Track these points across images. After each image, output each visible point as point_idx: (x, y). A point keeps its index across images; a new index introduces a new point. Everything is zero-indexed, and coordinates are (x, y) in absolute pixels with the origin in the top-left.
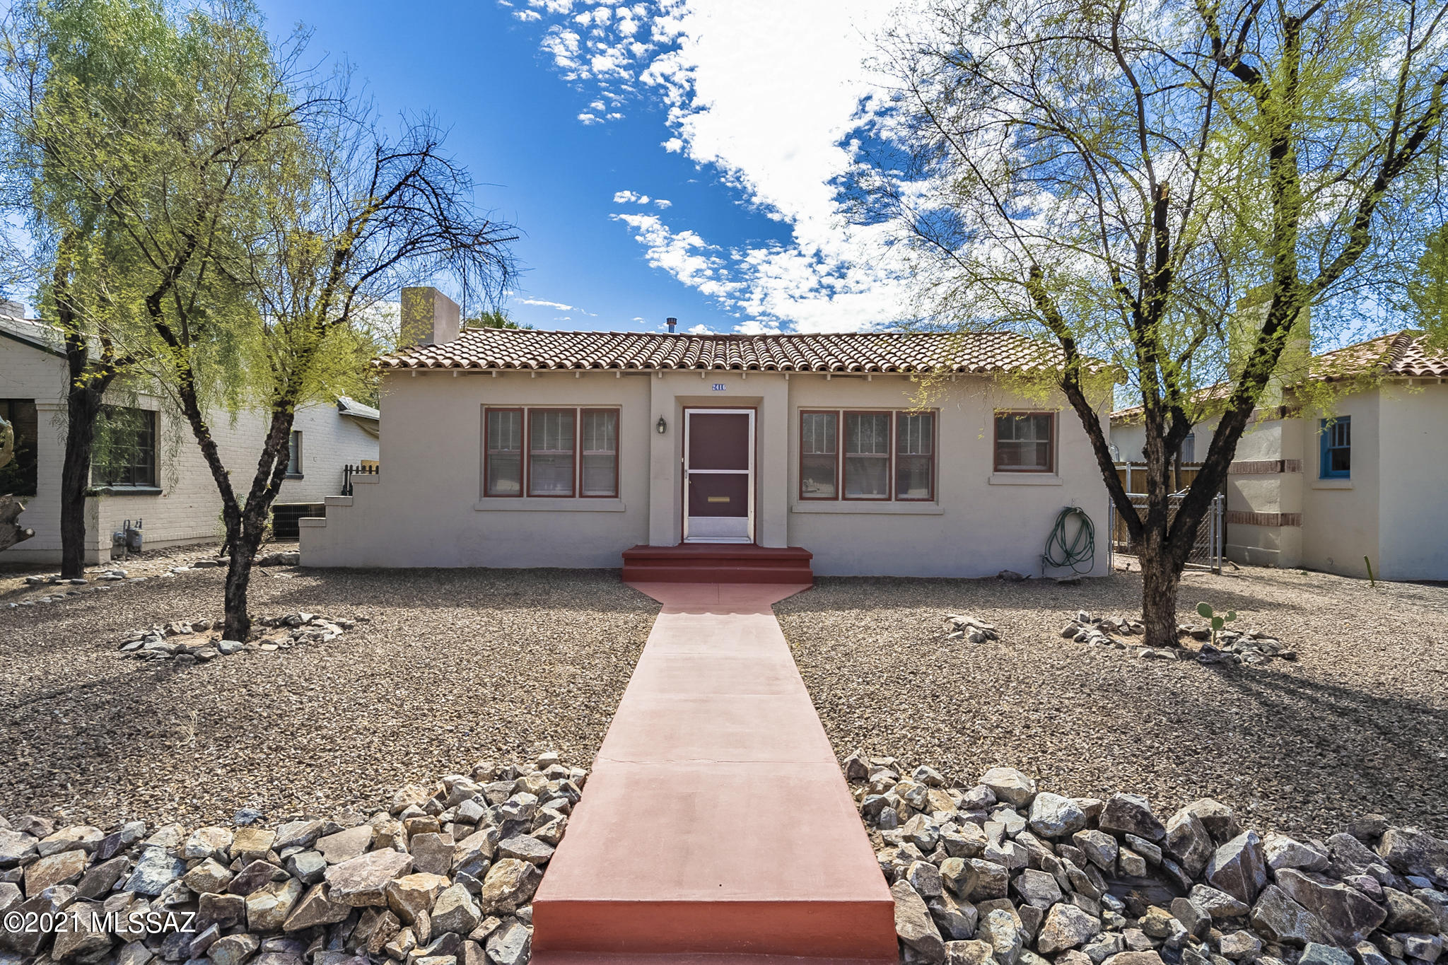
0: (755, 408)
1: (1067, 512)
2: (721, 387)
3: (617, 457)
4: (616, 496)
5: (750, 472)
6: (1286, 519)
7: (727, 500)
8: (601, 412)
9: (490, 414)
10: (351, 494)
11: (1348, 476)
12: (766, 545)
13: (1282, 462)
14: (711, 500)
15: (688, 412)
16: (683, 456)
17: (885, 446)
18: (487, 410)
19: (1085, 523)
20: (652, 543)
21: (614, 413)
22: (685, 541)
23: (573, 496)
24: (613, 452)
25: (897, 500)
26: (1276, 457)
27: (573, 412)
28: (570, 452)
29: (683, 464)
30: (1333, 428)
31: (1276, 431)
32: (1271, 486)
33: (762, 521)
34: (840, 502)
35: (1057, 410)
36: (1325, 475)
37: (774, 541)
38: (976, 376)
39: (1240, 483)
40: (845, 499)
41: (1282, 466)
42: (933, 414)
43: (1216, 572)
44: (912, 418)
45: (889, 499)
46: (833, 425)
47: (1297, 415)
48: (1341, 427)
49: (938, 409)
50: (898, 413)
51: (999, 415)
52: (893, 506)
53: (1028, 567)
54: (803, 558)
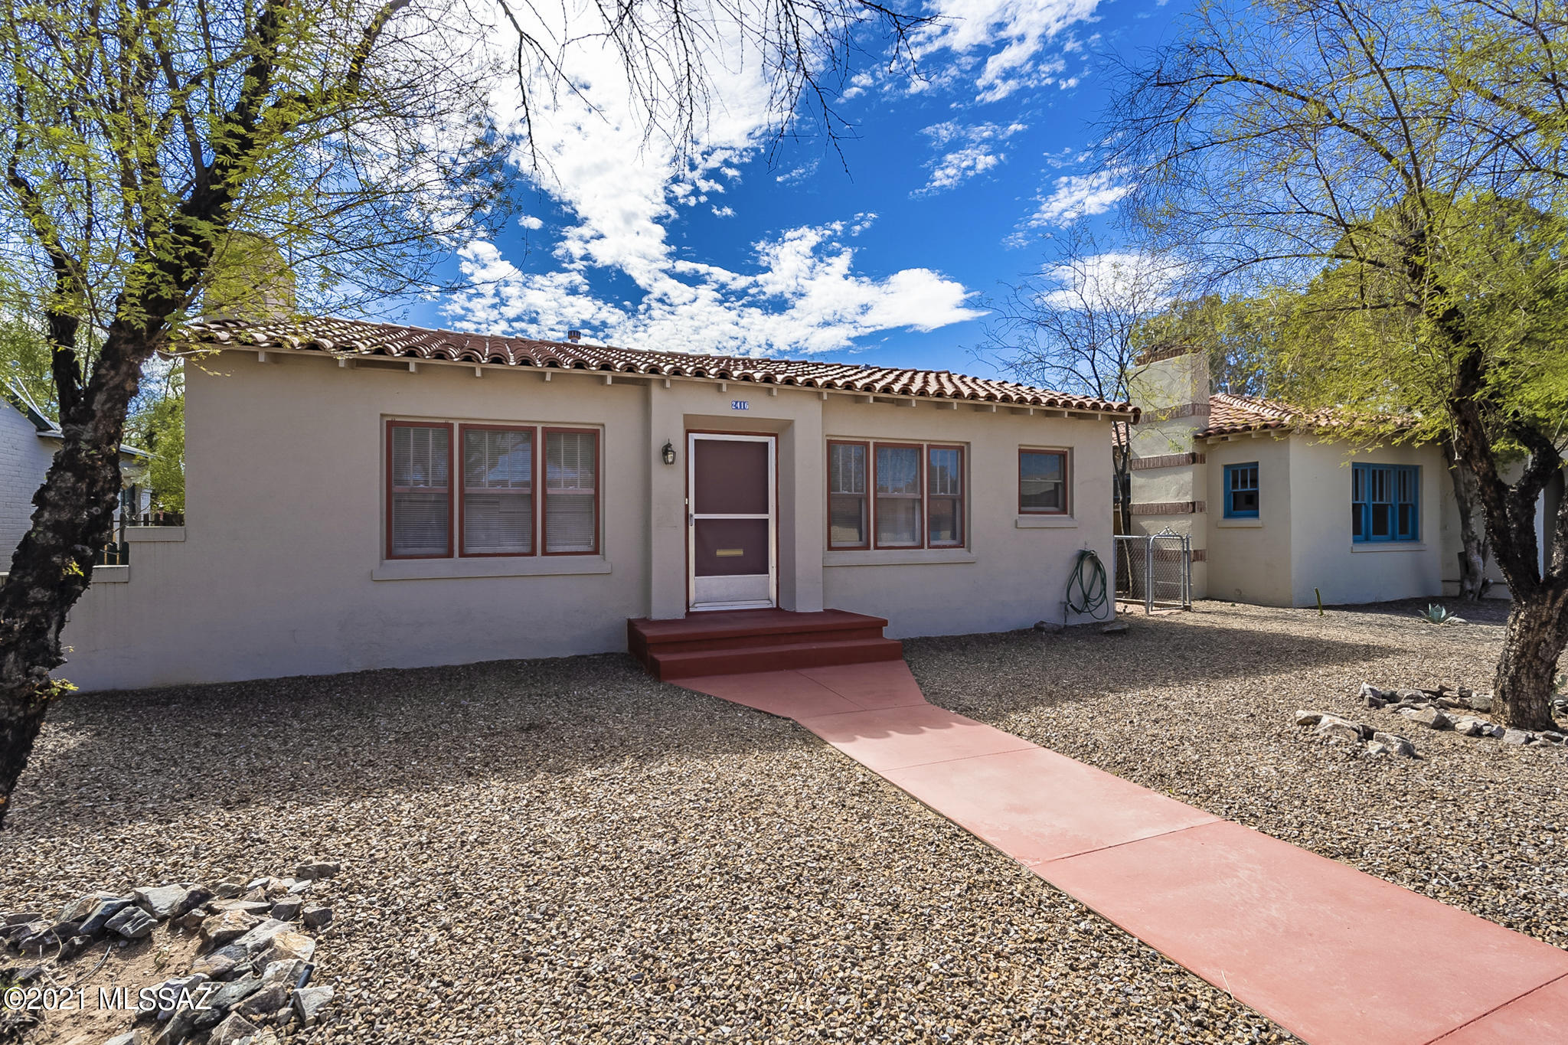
0: (776, 435)
1: (1083, 556)
2: (740, 405)
3: (596, 497)
4: (596, 552)
5: (771, 516)
6: (1198, 556)
7: (740, 552)
8: (571, 433)
9: (395, 429)
10: (125, 560)
11: (1257, 515)
12: (799, 610)
13: (1193, 504)
14: (720, 553)
15: (693, 437)
16: (687, 496)
17: (915, 485)
18: (391, 425)
19: (1098, 566)
20: (656, 615)
21: (592, 436)
22: (691, 610)
23: (533, 553)
24: (592, 491)
25: (929, 547)
26: (1188, 499)
27: (529, 433)
28: (528, 491)
29: (687, 506)
30: (1235, 473)
31: (1187, 476)
32: (1181, 525)
33: (793, 579)
34: (872, 551)
35: (1071, 449)
36: (1228, 515)
37: (808, 602)
38: (1014, 407)
39: (1145, 523)
40: (876, 548)
41: (1193, 507)
42: (962, 449)
43: (1187, 609)
44: (939, 453)
45: (922, 547)
46: (863, 460)
47: (1203, 461)
48: (1244, 472)
49: (968, 443)
50: (929, 447)
51: (1020, 451)
52: (927, 554)
53: (1051, 616)
54: (876, 626)
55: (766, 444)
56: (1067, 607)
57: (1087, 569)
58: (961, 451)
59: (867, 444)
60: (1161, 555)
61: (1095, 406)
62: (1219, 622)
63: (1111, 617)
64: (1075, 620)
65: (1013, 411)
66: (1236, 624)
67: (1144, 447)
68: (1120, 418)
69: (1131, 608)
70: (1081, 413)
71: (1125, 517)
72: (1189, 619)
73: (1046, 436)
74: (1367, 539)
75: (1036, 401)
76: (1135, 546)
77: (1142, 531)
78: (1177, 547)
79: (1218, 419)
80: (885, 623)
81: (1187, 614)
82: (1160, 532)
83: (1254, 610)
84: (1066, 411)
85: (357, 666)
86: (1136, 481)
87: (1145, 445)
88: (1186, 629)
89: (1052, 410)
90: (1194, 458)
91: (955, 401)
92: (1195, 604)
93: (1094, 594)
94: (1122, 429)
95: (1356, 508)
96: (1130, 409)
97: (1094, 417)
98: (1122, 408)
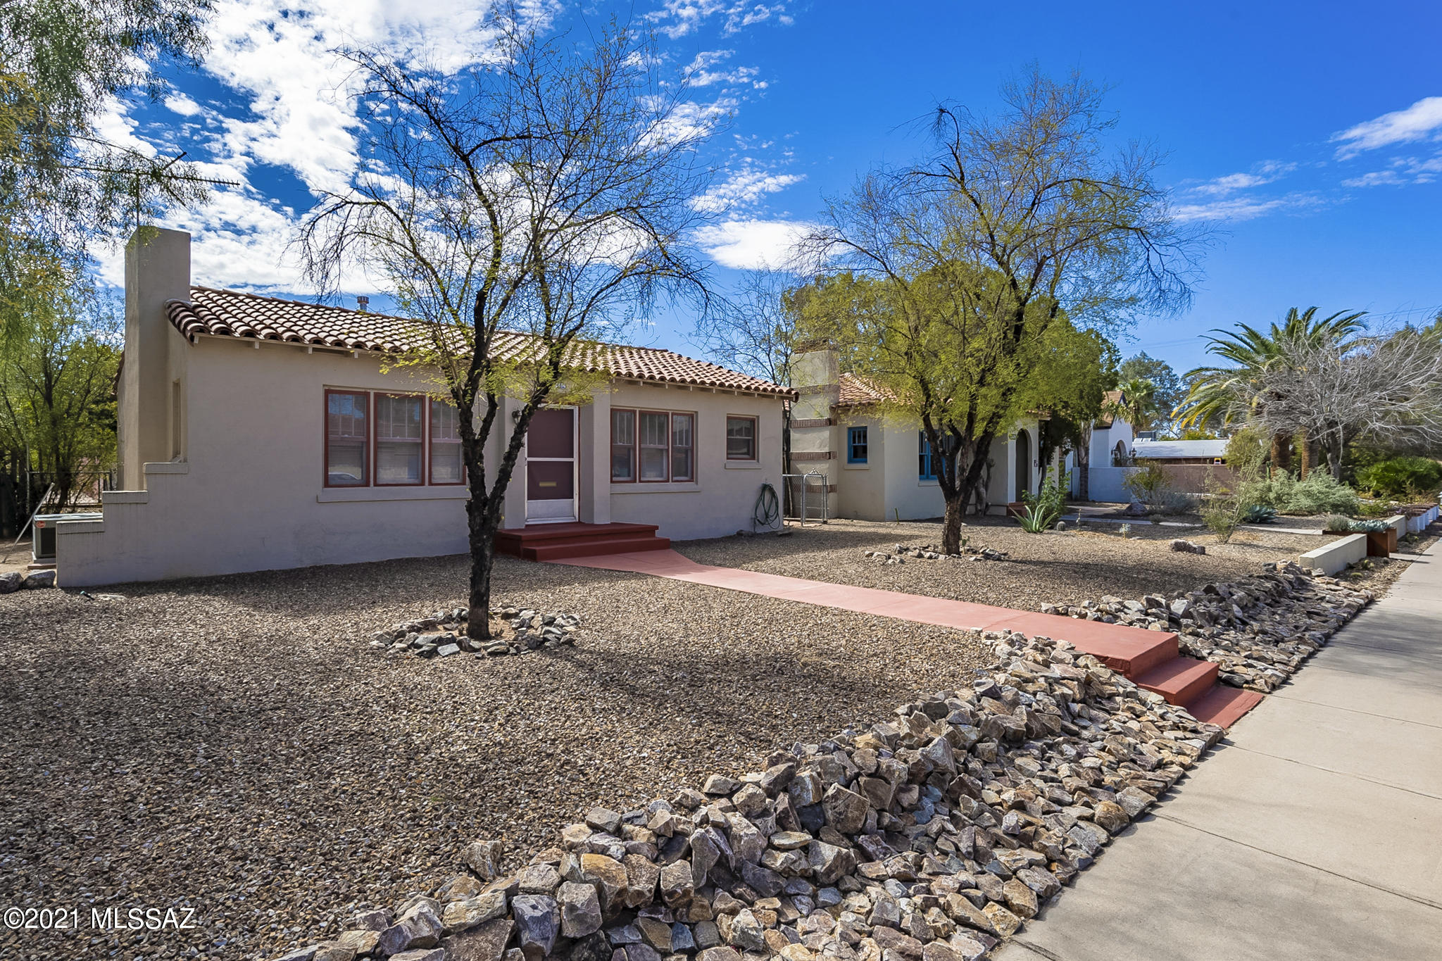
0: (579, 405)
1: (765, 487)
4: (464, 483)
5: (575, 460)
6: (832, 489)
7: (554, 484)
11: (866, 462)
12: (596, 522)
13: (830, 453)
14: (541, 484)
18: (327, 392)
19: (773, 494)
20: (506, 527)
22: (526, 523)
23: (422, 484)
24: (461, 441)
25: (674, 481)
26: (826, 450)
30: (854, 433)
31: (826, 433)
32: (823, 467)
33: (592, 501)
34: (638, 484)
35: (758, 417)
36: (850, 461)
37: (602, 518)
38: (725, 390)
39: (800, 466)
40: (640, 481)
41: (829, 455)
42: (692, 416)
43: (825, 523)
44: (679, 418)
45: (668, 481)
46: (631, 421)
47: (836, 424)
48: (859, 432)
49: (696, 412)
50: (673, 414)
51: (729, 418)
52: (671, 486)
53: (746, 527)
54: (651, 530)
55: (572, 411)
56: (755, 521)
57: (767, 496)
58: (692, 417)
59: (635, 412)
60: (811, 489)
61: (773, 390)
62: (843, 529)
63: (781, 528)
64: (760, 530)
65: (724, 392)
66: (851, 529)
67: (799, 412)
68: (786, 398)
69: (791, 523)
70: (765, 395)
71: (788, 460)
72: (826, 528)
73: (743, 409)
74: (928, 478)
75: (739, 387)
76: (794, 482)
77: (798, 471)
78: (819, 483)
79: (845, 396)
80: (657, 528)
81: (825, 526)
82: (811, 473)
83: (863, 523)
84: (756, 393)
85: (307, 563)
86: (794, 435)
87: (800, 412)
88: (823, 533)
89: (748, 393)
90: (830, 422)
91: (691, 385)
92: (829, 521)
93: (772, 512)
94: (786, 404)
95: (921, 458)
96: (793, 392)
97: (772, 397)
98: (789, 392)
